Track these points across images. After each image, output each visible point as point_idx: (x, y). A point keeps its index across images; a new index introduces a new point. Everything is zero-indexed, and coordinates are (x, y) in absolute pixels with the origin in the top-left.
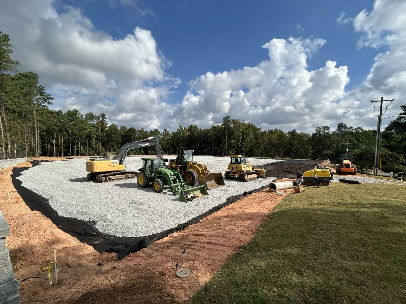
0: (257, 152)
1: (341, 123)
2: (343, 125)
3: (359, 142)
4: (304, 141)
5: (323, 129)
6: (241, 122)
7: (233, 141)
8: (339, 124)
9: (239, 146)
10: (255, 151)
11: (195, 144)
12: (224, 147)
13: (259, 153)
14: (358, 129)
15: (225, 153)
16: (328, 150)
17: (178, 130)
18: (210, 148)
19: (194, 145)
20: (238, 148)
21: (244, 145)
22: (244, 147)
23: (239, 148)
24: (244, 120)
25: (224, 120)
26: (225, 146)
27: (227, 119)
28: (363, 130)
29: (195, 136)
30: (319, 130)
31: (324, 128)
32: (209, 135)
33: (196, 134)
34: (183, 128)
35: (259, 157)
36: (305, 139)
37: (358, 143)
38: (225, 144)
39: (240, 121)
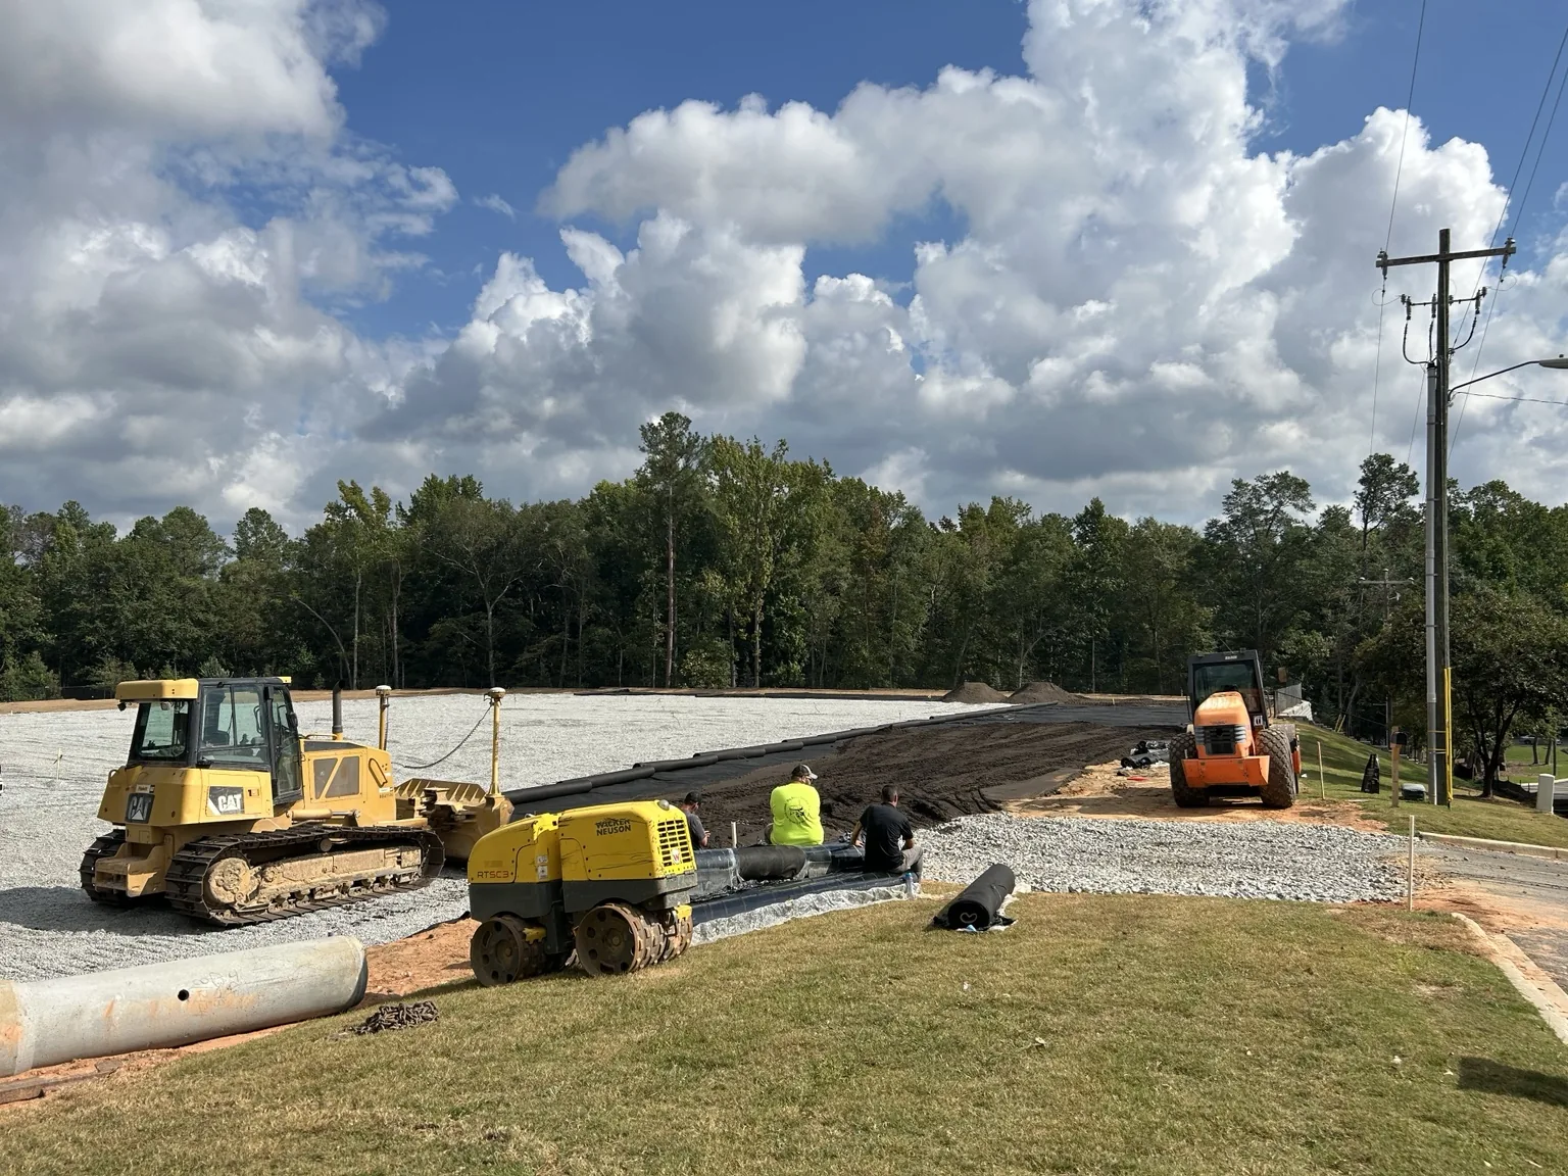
0: (865, 653)
1: (1377, 457)
2: (1395, 466)
3: (1480, 576)
4: (1161, 576)
5: (1267, 492)
6: (768, 455)
7: (714, 581)
8: (1368, 463)
9: (760, 618)
10: (857, 650)
11: (466, 612)
12: (658, 624)
13: (881, 660)
14: (1485, 492)
15: (662, 671)
16: (1307, 628)
17: (334, 509)
18: (566, 637)
19: (455, 615)
20: (750, 628)
21: (793, 609)
22: (793, 622)
23: (758, 629)
24: (783, 443)
25: (651, 445)
26: (665, 620)
27: (670, 434)
28: (1516, 497)
29: (460, 555)
30: (1244, 500)
31: (1272, 486)
32: (559, 543)
33: (467, 543)
34: (371, 501)
35: (883, 687)
36: (1168, 561)
37: (1473, 579)
38: (664, 605)
39: (757, 451)
